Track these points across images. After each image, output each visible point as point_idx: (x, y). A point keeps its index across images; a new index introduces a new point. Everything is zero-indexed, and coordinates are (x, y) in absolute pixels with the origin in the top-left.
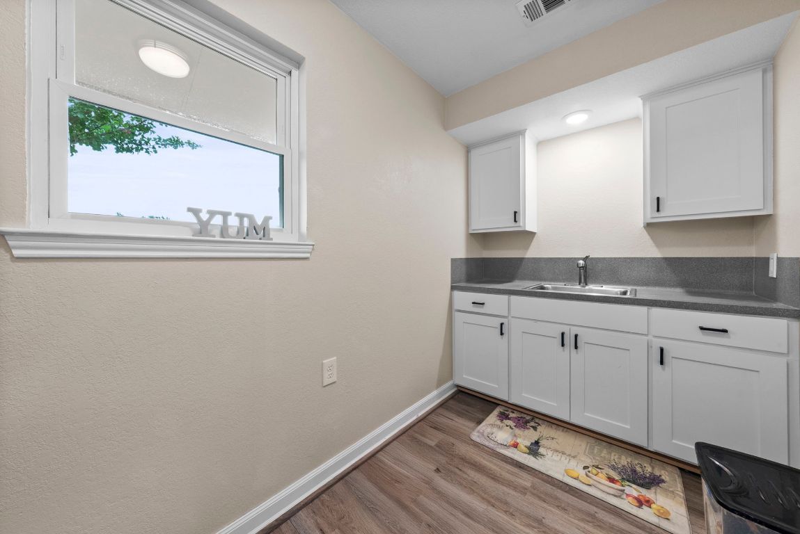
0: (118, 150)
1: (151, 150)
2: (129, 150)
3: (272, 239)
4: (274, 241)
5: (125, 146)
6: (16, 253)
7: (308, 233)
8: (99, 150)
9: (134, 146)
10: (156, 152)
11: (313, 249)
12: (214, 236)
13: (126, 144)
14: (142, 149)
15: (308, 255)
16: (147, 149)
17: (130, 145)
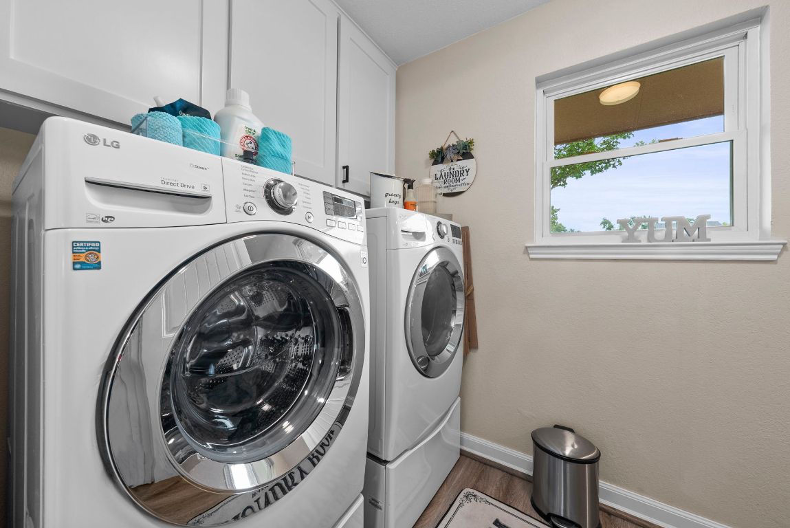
0: (592, 173)
1: (617, 164)
2: (600, 170)
3: (709, 240)
4: (712, 242)
5: (597, 168)
6: (531, 256)
7: (772, 229)
8: (580, 177)
9: (604, 165)
10: (621, 164)
11: (783, 250)
12: (640, 241)
13: (598, 166)
14: (610, 165)
15: (775, 257)
16: (613, 164)
17: (600, 166)
